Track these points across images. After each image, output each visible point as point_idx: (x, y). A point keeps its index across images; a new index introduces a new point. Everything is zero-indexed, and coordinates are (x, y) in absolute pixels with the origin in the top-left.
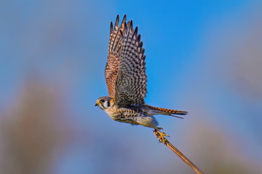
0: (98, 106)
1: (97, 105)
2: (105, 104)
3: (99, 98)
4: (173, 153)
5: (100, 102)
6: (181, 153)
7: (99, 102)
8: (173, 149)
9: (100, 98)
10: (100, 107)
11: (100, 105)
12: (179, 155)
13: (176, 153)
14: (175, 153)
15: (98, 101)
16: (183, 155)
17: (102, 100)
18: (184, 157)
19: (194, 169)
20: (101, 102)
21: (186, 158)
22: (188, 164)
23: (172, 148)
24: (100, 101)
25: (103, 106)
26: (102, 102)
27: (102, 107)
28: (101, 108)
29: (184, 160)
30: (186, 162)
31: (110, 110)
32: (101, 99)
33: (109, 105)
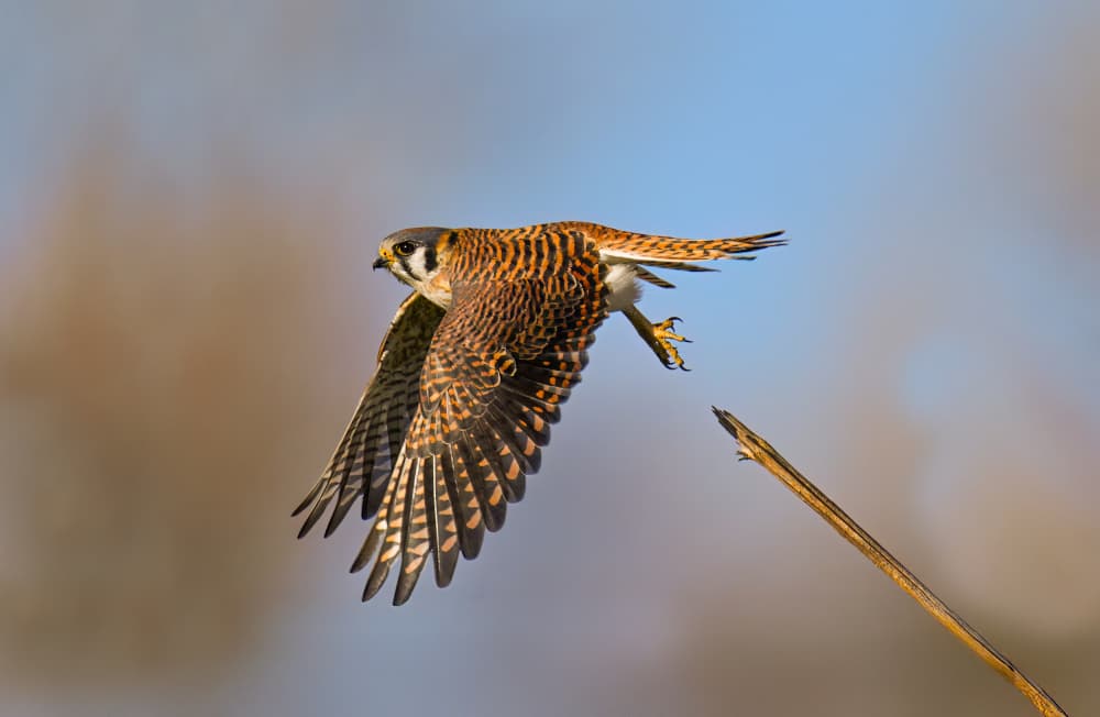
0: (389, 268)
1: (380, 264)
2: (417, 260)
3: (391, 237)
4: (800, 501)
5: (396, 253)
6: (834, 504)
7: (391, 252)
8: (798, 487)
9: (396, 234)
10: (395, 274)
11: (396, 265)
12: (824, 511)
13: (812, 505)
14: (807, 501)
15: (387, 248)
16: (839, 510)
17: (406, 243)
18: (846, 519)
19: (888, 568)
20: (399, 250)
21: (852, 524)
22: (862, 548)
23: (796, 482)
24: (394, 247)
25: (406, 267)
26: (402, 249)
27: (404, 273)
28: (400, 278)
29: (845, 534)
30: (853, 541)
31: (436, 284)
32: (397, 242)
33: (431, 264)
